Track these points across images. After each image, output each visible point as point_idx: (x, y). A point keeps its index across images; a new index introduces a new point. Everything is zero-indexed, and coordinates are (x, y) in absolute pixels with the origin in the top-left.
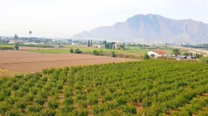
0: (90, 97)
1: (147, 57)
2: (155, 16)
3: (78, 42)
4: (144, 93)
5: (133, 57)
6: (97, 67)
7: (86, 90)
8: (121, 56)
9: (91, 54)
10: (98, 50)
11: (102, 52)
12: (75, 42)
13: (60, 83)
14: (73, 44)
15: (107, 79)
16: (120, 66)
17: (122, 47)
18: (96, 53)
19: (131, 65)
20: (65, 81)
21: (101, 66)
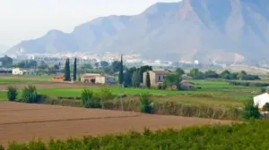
3: (32, 64)
5: (210, 113)
8: (172, 109)
9: (76, 105)
10: (95, 90)
11: (111, 97)
12: (22, 66)
14: (16, 71)
16: (167, 142)
17: (173, 79)
18: (90, 101)
19: (201, 138)
21: (107, 140)
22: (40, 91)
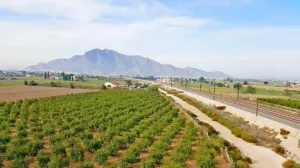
0: (46, 128)
1: (104, 88)
2: (111, 52)
3: (34, 73)
4: (101, 119)
5: (92, 88)
6: (54, 98)
7: (42, 122)
8: (80, 87)
9: (49, 86)
10: (55, 82)
11: (60, 83)
12: (30, 74)
13: (12, 116)
14: (28, 75)
15: (64, 109)
16: (78, 97)
17: (81, 78)
18: (53, 85)
19: (89, 95)
20: (18, 114)
21: (59, 97)
22: (36, 81)
